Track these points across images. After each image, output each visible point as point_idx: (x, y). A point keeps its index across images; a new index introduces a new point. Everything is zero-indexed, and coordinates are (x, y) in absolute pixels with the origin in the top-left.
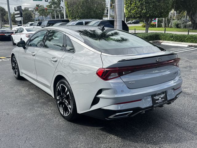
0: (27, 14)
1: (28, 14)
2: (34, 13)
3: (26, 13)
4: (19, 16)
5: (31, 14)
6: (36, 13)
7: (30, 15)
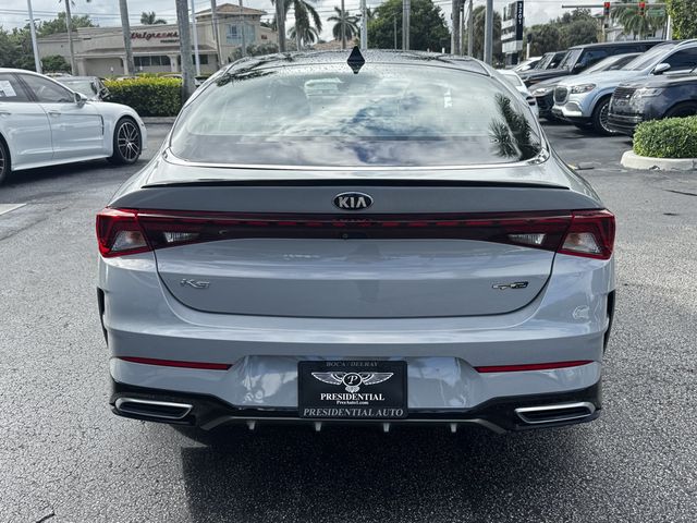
0: (579, 31)
1: (583, 30)
2: (606, 26)
3: (576, 27)
4: (511, 35)
5: (594, 28)
6: (615, 24)
7: (589, 34)
